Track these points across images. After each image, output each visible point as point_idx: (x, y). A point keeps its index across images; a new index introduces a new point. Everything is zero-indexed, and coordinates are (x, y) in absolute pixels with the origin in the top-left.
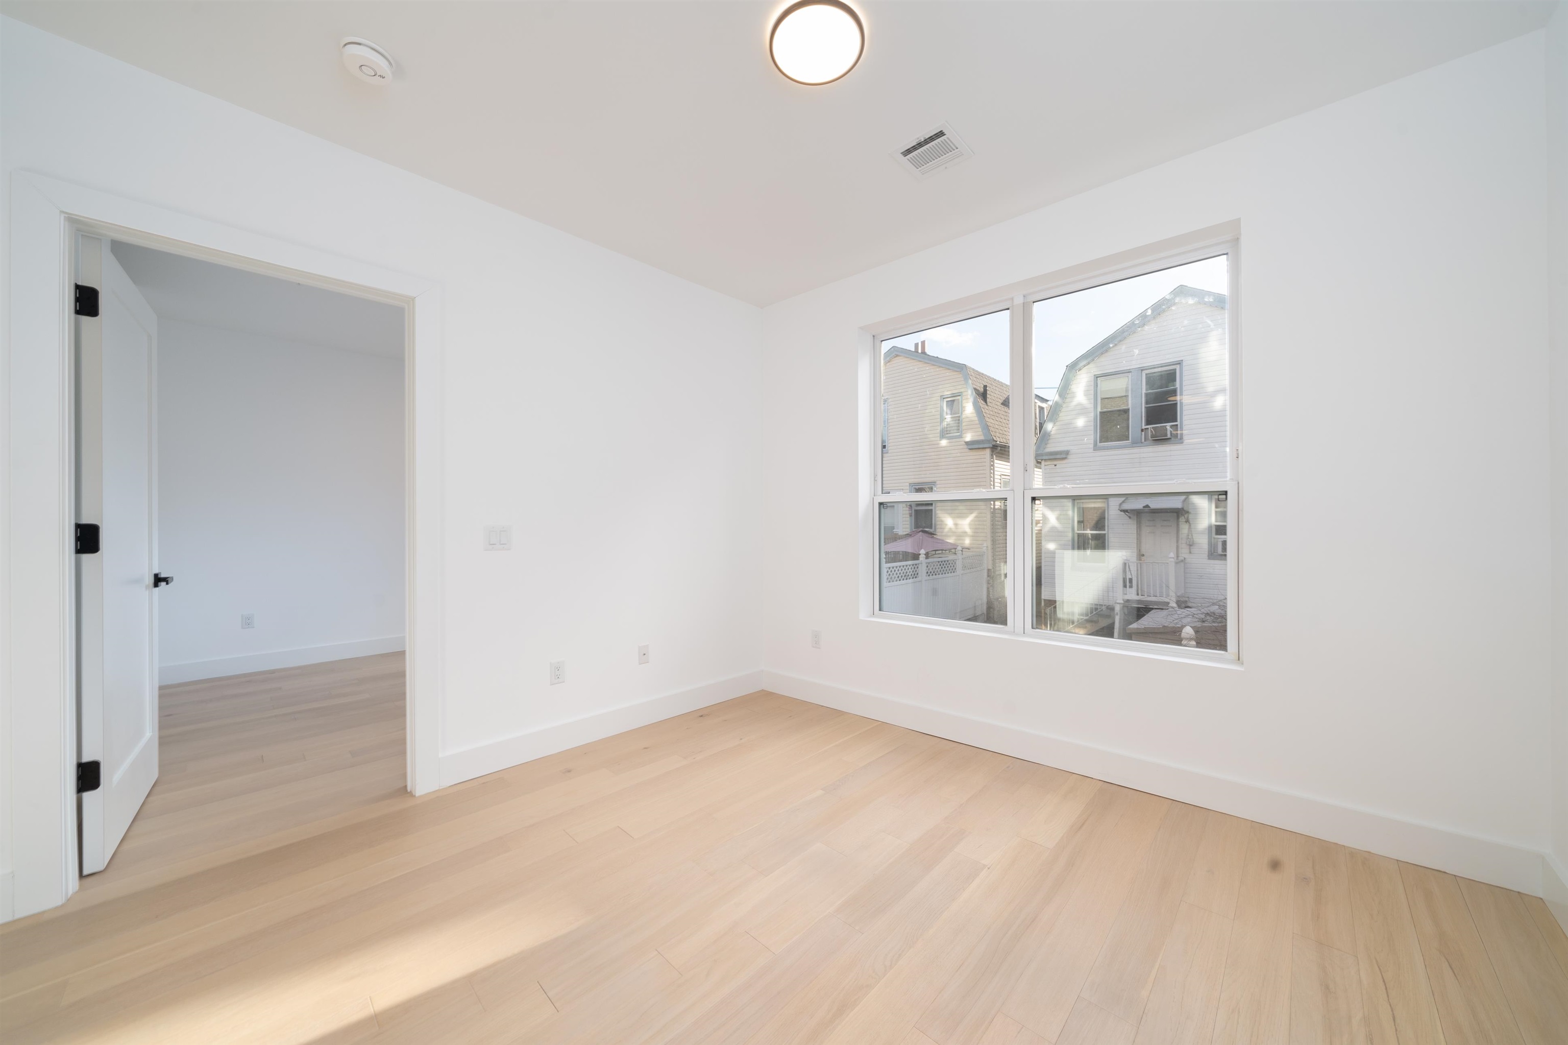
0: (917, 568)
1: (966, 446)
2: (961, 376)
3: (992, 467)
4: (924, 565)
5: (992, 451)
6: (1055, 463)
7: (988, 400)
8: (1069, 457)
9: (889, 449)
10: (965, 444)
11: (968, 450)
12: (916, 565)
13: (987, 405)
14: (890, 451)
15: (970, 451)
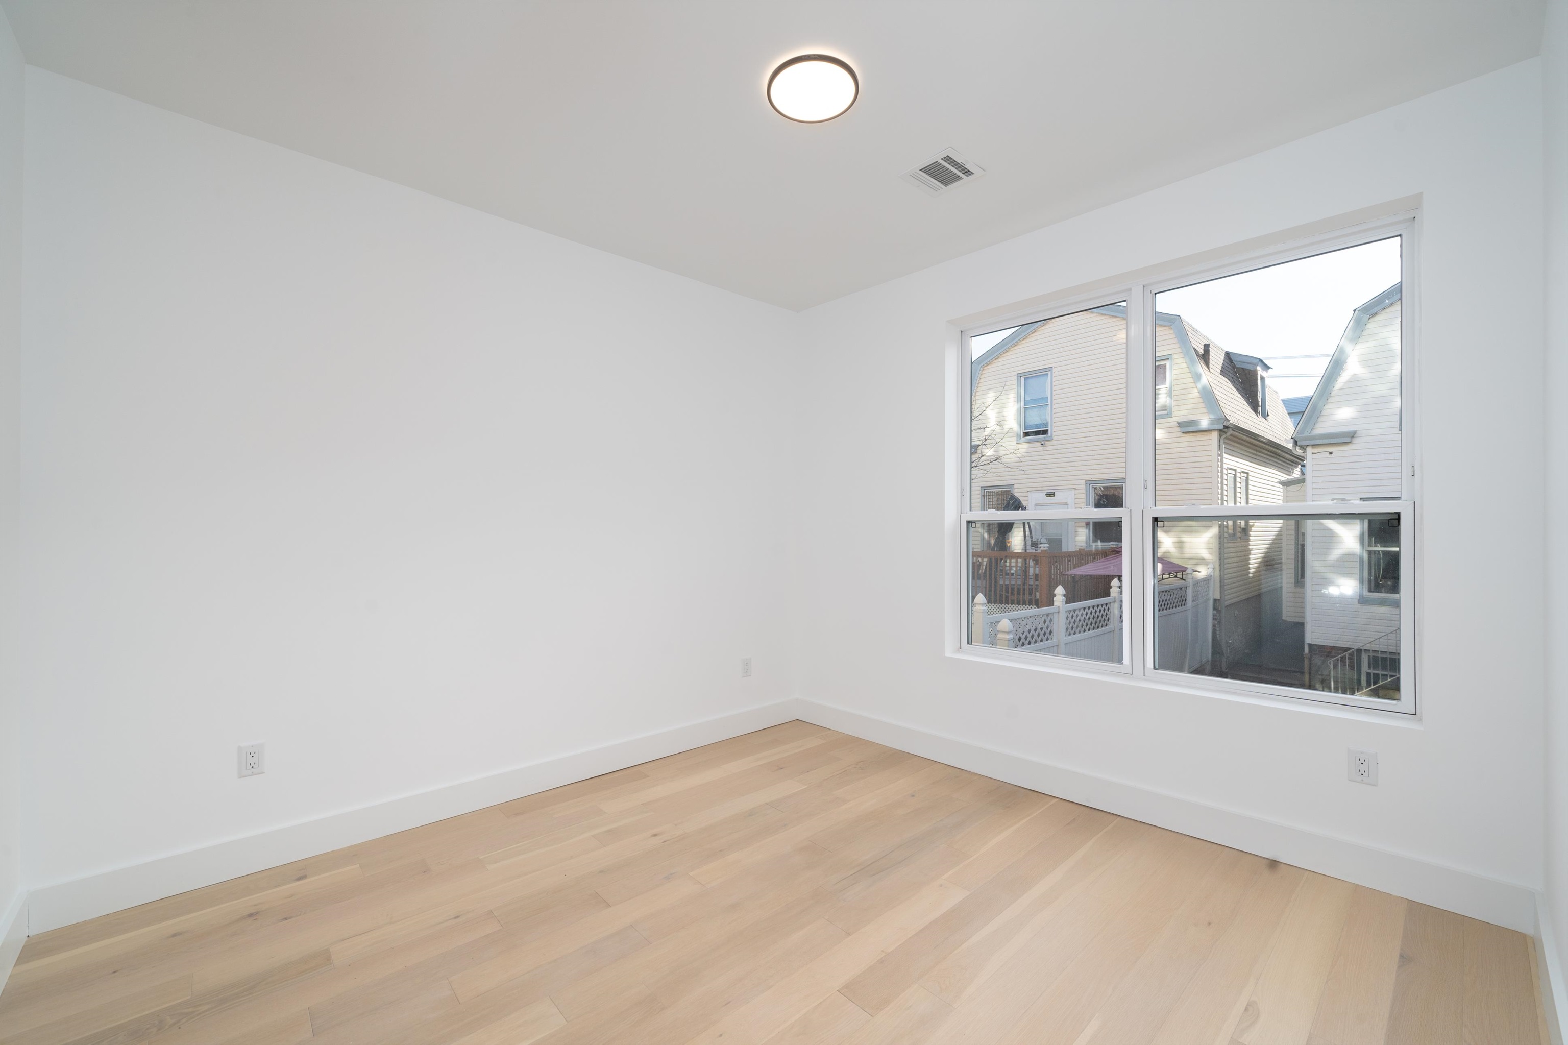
0: (1051, 621)
1: (1178, 429)
2: (1172, 332)
3: (1219, 458)
4: (1063, 616)
5: (1220, 436)
6: (1330, 449)
7: (1211, 366)
8: (1355, 440)
9: (1054, 434)
10: (1177, 425)
11: (1180, 434)
12: (1048, 615)
13: (1210, 371)
14: (1055, 438)
15: (1185, 435)
